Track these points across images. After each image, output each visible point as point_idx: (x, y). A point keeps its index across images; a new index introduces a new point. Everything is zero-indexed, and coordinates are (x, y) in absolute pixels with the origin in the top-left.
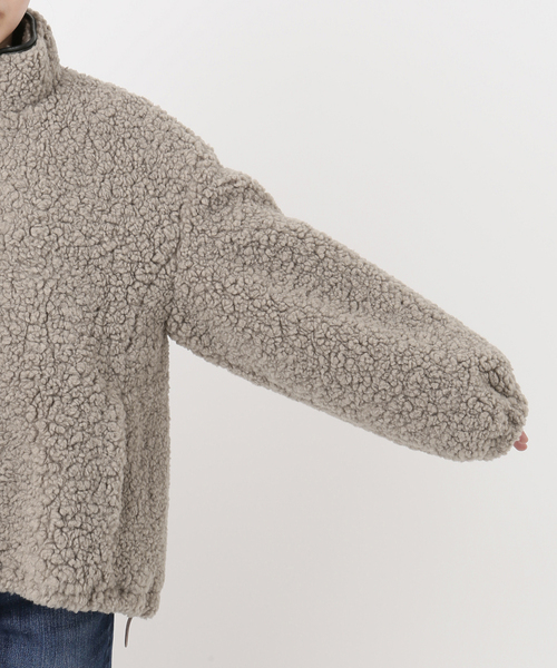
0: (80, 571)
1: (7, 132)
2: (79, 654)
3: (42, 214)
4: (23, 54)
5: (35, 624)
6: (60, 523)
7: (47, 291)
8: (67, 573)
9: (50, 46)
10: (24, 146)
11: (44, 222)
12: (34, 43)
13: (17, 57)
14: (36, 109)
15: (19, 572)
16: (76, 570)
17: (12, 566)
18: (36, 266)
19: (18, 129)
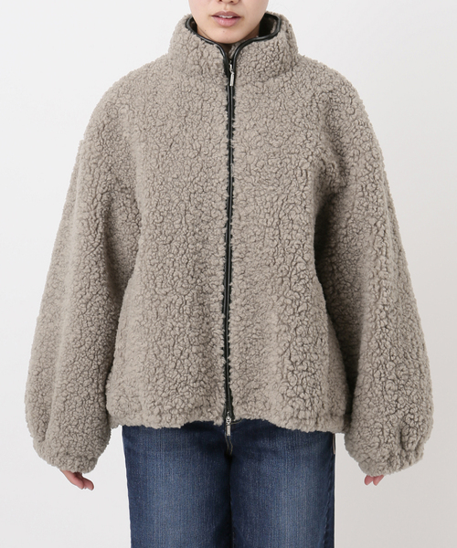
0: (308, 401)
1: (256, 96)
2: (312, 465)
3: (275, 150)
4: (267, 42)
5: (280, 444)
6: (291, 368)
7: (280, 202)
8: (299, 403)
9: (290, 37)
10: (266, 105)
11: (277, 155)
12: (276, 35)
13: (262, 44)
14: (276, 80)
15: (267, 404)
16: (305, 401)
17: (263, 400)
18: (273, 185)
19: (263, 93)
